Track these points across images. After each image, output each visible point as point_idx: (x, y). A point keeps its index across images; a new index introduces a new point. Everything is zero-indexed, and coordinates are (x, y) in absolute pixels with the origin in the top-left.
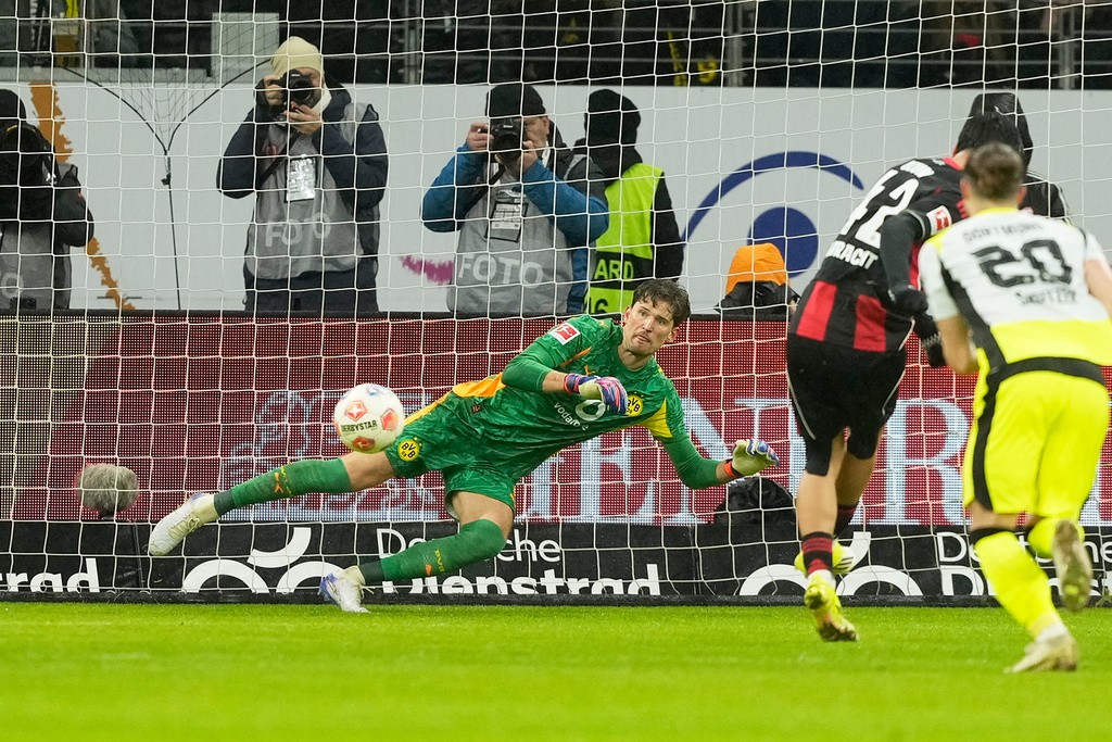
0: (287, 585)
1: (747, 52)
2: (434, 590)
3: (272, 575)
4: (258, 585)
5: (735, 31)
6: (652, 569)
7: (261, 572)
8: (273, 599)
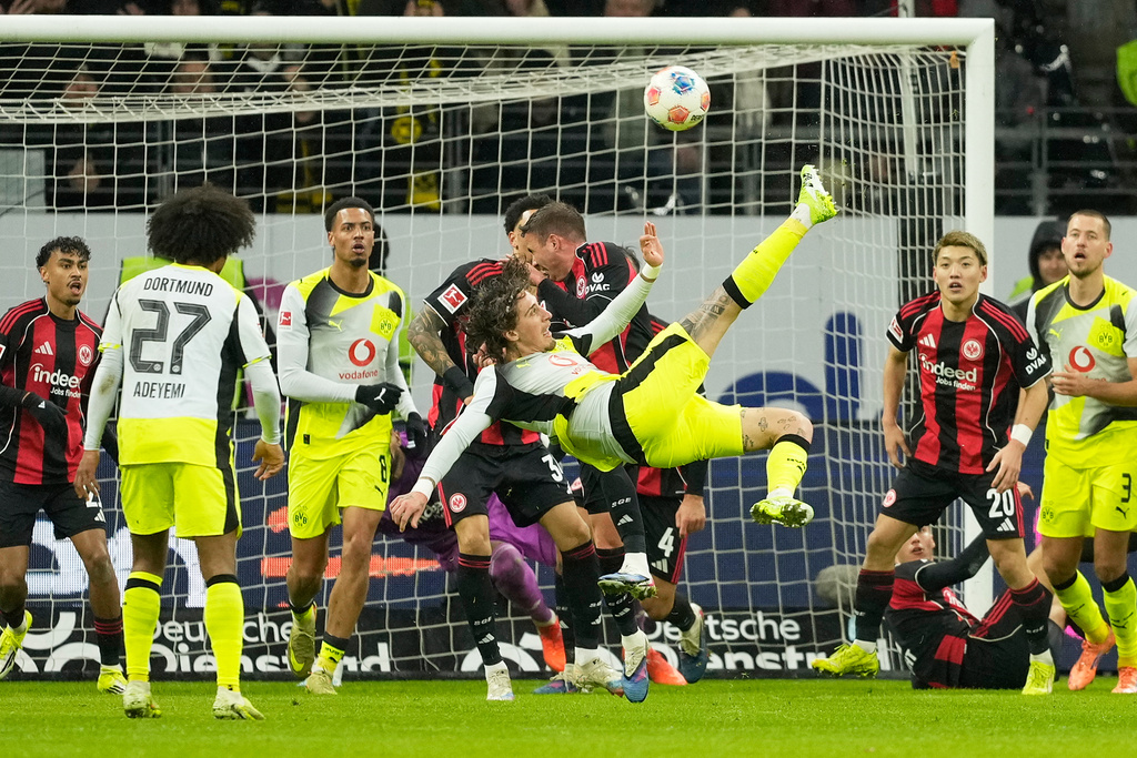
0: (54, 664)
1: (465, 184)
2: (186, 667)
3: (40, 655)
4: (28, 665)
5: (455, 165)
6: (383, 647)
7: (31, 653)
8: (41, 676)
